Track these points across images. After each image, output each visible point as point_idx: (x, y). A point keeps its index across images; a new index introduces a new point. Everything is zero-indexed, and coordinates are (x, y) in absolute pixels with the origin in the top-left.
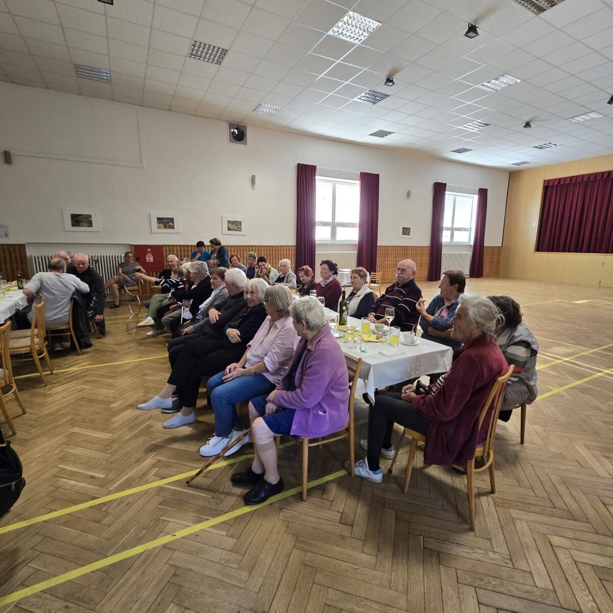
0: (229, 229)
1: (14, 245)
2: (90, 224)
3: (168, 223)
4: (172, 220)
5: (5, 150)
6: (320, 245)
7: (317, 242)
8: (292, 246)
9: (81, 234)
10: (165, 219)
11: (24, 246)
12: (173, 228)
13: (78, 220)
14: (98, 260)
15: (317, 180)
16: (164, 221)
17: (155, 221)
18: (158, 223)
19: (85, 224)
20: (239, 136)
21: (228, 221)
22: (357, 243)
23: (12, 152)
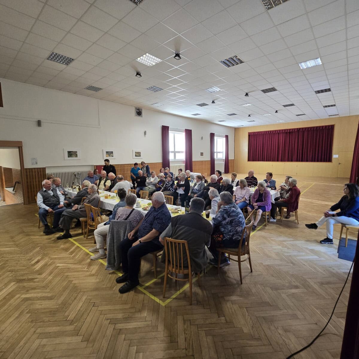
0: (136, 156)
1: (40, 168)
2: (76, 156)
3: (111, 154)
4: (112, 152)
5: (39, 120)
6: (171, 161)
7: (170, 161)
8: (160, 163)
9: (73, 161)
10: (109, 152)
11: (45, 168)
12: (113, 156)
13: (71, 154)
14: (81, 174)
15: (169, 133)
16: (109, 153)
17: (105, 153)
18: (106, 154)
19: (74, 156)
20: (139, 113)
21: (135, 152)
22: (185, 160)
23: (42, 121)
